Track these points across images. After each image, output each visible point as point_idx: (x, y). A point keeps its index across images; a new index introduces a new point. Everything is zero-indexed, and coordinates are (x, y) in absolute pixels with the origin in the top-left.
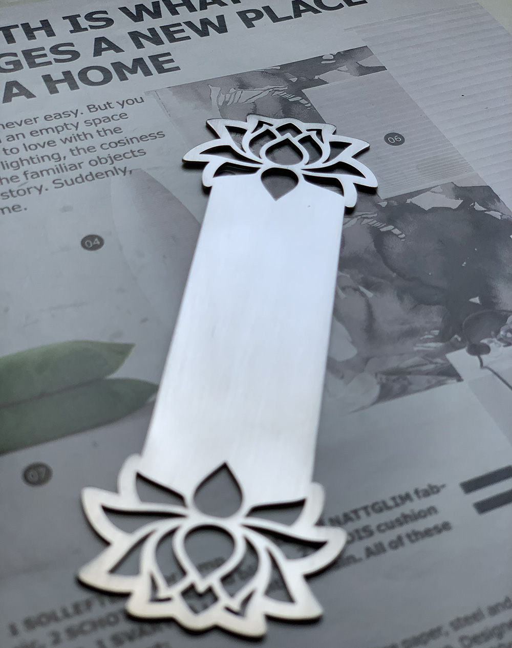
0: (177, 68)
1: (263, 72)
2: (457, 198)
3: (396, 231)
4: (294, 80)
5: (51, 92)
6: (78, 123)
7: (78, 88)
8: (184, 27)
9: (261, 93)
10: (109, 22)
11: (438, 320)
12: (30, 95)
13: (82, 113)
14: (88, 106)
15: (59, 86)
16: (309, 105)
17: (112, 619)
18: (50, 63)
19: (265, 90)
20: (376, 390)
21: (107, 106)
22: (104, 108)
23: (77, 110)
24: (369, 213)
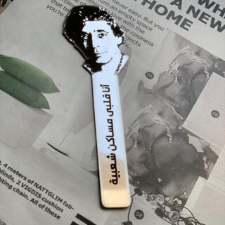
0: (187, 30)
3: (171, 139)
4: (216, 66)
6: (135, 20)
8: (210, 19)
13: (141, 18)
14: (145, 17)
15: (147, 4)
21: (151, 22)
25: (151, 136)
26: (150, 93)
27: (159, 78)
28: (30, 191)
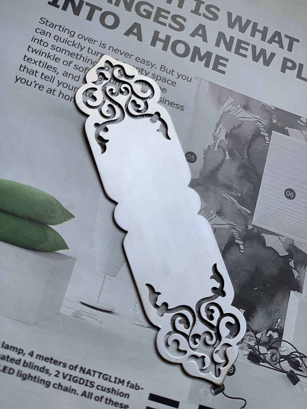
0: (223, 72)
1: (263, 105)
2: (287, 251)
3: (242, 247)
4: (275, 121)
5: (151, 45)
6: (149, 72)
7: (166, 51)
8: (250, 48)
9: (251, 118)
10: (216, 18)
12: (140, 39)
13: (155, 68)
14: (162, 65)
15: (158, 43)
16: (268, 142)
18: (165, 24)
19: (254, 118)
21: (171, 72)
22: (169, 72)
23: (155, 64)
24: (239, 227)
28: (76, 382)
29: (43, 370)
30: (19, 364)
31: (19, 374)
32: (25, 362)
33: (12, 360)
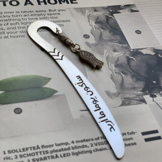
0: (77, 3)
3: (134, 59)
5: (39, 5)
7: (47, 4)
11: (143, 86)
12: (32, 4)
15: (41, 3)
17: (33, 154)
20: (121, 103)
22: (54, 11)
23: (46, 10)
25: (124, 65)
26: (97, 45)
27: (93, 34)
28: (103, 144)
29: (83, 146)
30: (70, 149)
31: (73, 154)
32: (72, 147)
33: (65, 149)
